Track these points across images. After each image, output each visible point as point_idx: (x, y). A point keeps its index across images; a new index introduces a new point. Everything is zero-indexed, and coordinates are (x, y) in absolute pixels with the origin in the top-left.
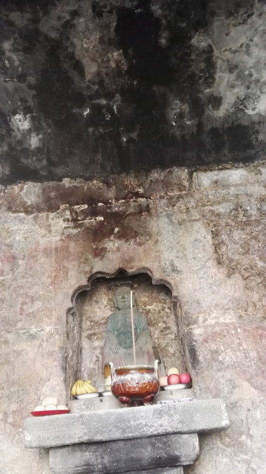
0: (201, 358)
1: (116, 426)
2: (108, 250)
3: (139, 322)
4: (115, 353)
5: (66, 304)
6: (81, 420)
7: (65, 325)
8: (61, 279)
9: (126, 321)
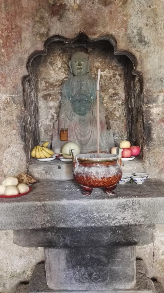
0: (155, 136)
1: (79, 217)
2: (67, 8)
3: (93, 90)
4: (70, 120)
5: (20, 71)
6: (43, 209)
7: (21, 94)
8: (14, 41)
9: (81, 88)
